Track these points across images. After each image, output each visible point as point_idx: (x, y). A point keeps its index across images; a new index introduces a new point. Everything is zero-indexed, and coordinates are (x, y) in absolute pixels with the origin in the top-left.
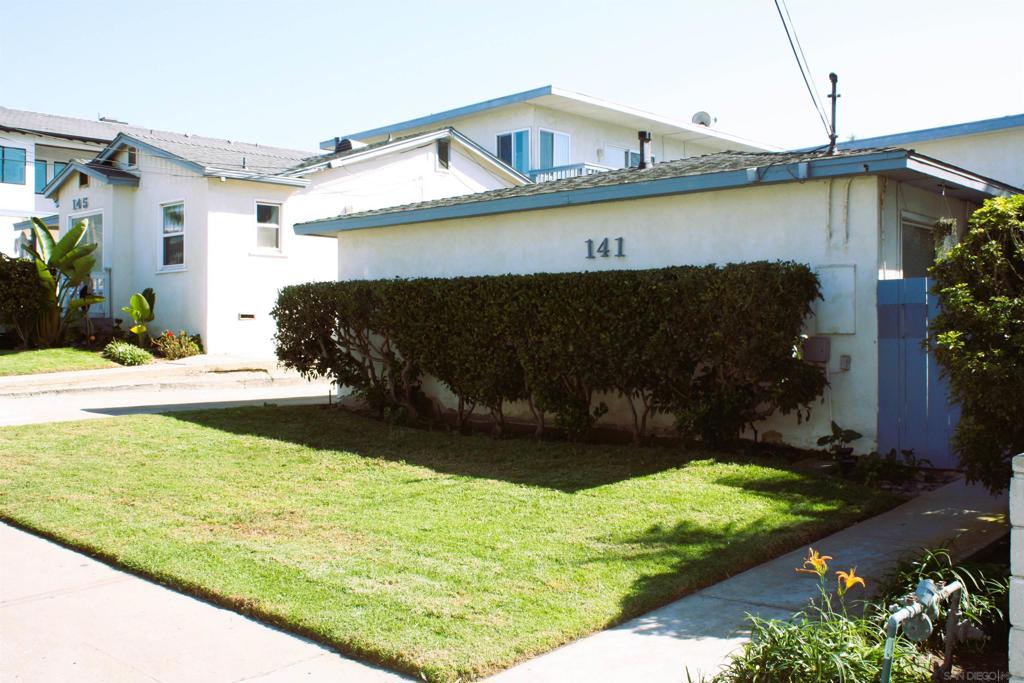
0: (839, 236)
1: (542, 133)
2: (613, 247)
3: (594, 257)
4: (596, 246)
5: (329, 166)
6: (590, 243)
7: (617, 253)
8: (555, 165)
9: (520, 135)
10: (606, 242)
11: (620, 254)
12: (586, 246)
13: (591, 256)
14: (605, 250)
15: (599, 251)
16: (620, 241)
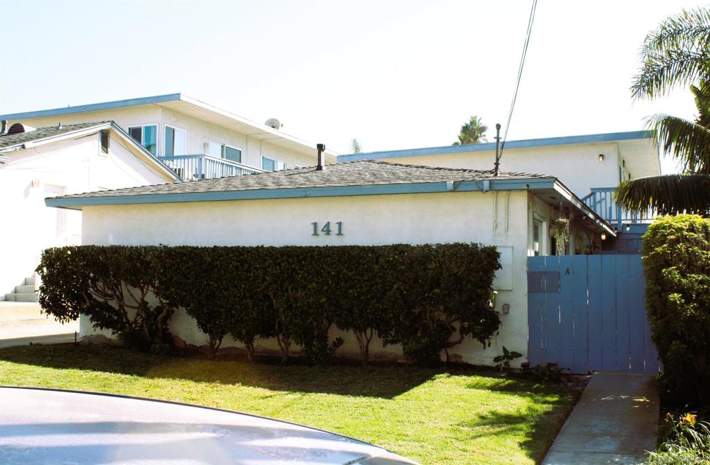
0: (501, 228)
1: (167, 127)
2: (334, 228)
3: (317, 235)
4: (320, 227)
5: (23, 147)
6: (315, 224)
7: (337, 232)
8: (175, 154)
9: (148, 129)
10: (328, 225)
11: (340, 233)
12: (312, 227)
13: (316, 234)
14: (327, 230)
15: (323, 230)
16: (340, 224)
